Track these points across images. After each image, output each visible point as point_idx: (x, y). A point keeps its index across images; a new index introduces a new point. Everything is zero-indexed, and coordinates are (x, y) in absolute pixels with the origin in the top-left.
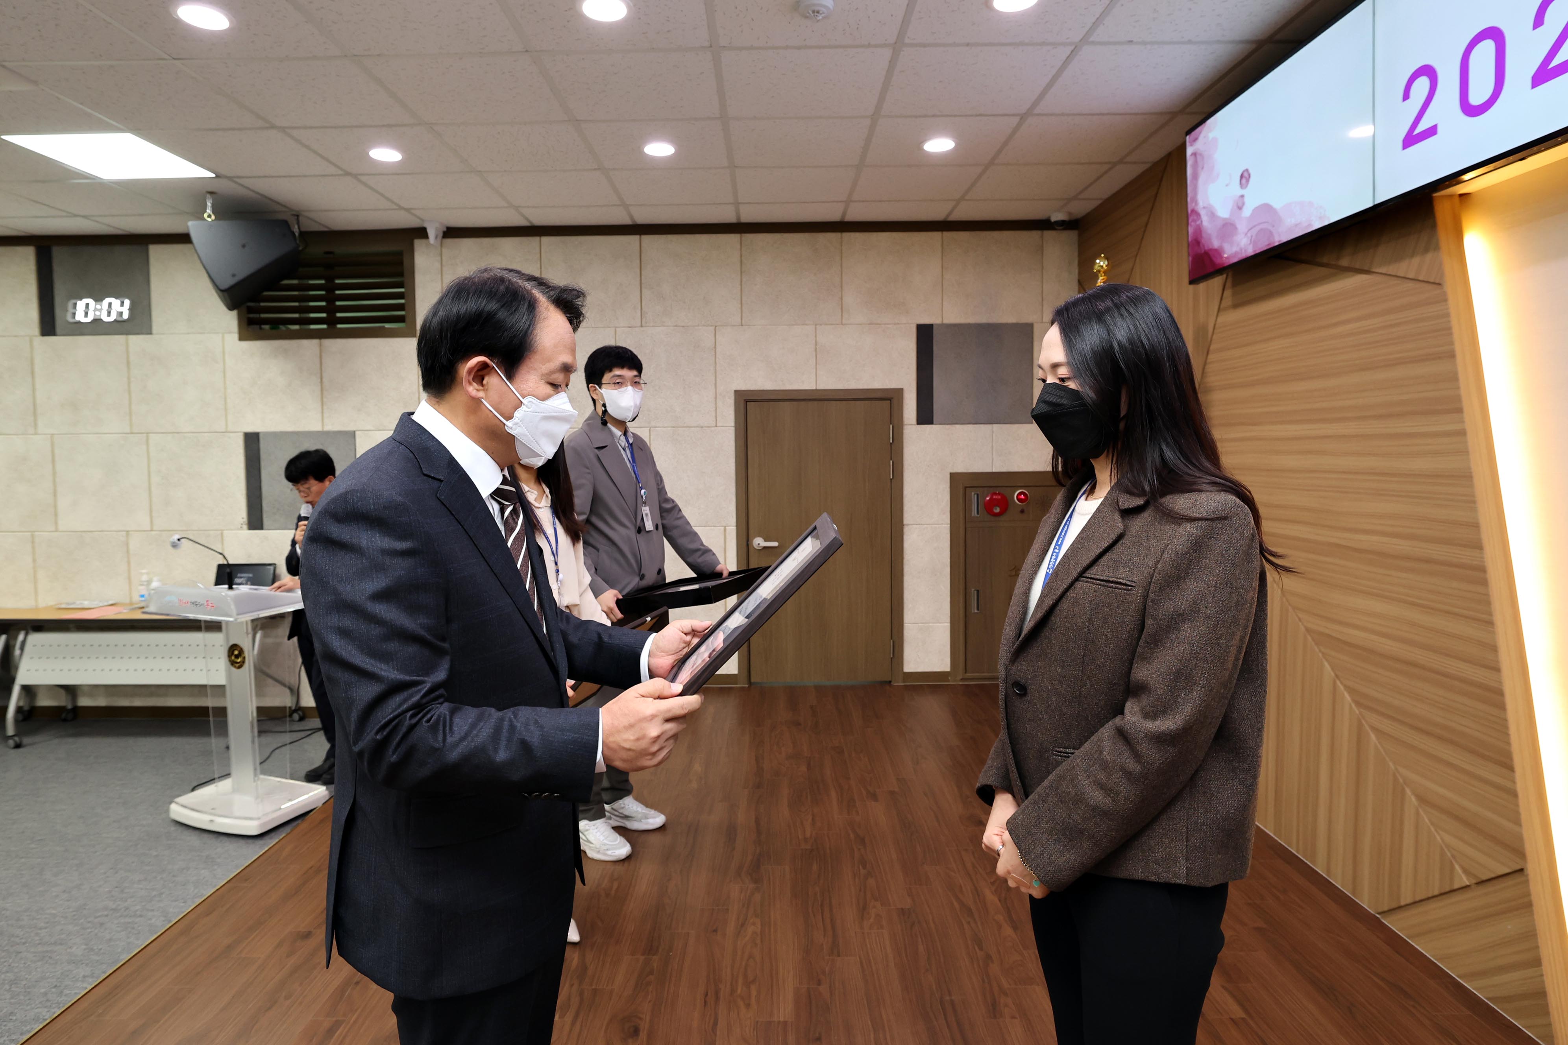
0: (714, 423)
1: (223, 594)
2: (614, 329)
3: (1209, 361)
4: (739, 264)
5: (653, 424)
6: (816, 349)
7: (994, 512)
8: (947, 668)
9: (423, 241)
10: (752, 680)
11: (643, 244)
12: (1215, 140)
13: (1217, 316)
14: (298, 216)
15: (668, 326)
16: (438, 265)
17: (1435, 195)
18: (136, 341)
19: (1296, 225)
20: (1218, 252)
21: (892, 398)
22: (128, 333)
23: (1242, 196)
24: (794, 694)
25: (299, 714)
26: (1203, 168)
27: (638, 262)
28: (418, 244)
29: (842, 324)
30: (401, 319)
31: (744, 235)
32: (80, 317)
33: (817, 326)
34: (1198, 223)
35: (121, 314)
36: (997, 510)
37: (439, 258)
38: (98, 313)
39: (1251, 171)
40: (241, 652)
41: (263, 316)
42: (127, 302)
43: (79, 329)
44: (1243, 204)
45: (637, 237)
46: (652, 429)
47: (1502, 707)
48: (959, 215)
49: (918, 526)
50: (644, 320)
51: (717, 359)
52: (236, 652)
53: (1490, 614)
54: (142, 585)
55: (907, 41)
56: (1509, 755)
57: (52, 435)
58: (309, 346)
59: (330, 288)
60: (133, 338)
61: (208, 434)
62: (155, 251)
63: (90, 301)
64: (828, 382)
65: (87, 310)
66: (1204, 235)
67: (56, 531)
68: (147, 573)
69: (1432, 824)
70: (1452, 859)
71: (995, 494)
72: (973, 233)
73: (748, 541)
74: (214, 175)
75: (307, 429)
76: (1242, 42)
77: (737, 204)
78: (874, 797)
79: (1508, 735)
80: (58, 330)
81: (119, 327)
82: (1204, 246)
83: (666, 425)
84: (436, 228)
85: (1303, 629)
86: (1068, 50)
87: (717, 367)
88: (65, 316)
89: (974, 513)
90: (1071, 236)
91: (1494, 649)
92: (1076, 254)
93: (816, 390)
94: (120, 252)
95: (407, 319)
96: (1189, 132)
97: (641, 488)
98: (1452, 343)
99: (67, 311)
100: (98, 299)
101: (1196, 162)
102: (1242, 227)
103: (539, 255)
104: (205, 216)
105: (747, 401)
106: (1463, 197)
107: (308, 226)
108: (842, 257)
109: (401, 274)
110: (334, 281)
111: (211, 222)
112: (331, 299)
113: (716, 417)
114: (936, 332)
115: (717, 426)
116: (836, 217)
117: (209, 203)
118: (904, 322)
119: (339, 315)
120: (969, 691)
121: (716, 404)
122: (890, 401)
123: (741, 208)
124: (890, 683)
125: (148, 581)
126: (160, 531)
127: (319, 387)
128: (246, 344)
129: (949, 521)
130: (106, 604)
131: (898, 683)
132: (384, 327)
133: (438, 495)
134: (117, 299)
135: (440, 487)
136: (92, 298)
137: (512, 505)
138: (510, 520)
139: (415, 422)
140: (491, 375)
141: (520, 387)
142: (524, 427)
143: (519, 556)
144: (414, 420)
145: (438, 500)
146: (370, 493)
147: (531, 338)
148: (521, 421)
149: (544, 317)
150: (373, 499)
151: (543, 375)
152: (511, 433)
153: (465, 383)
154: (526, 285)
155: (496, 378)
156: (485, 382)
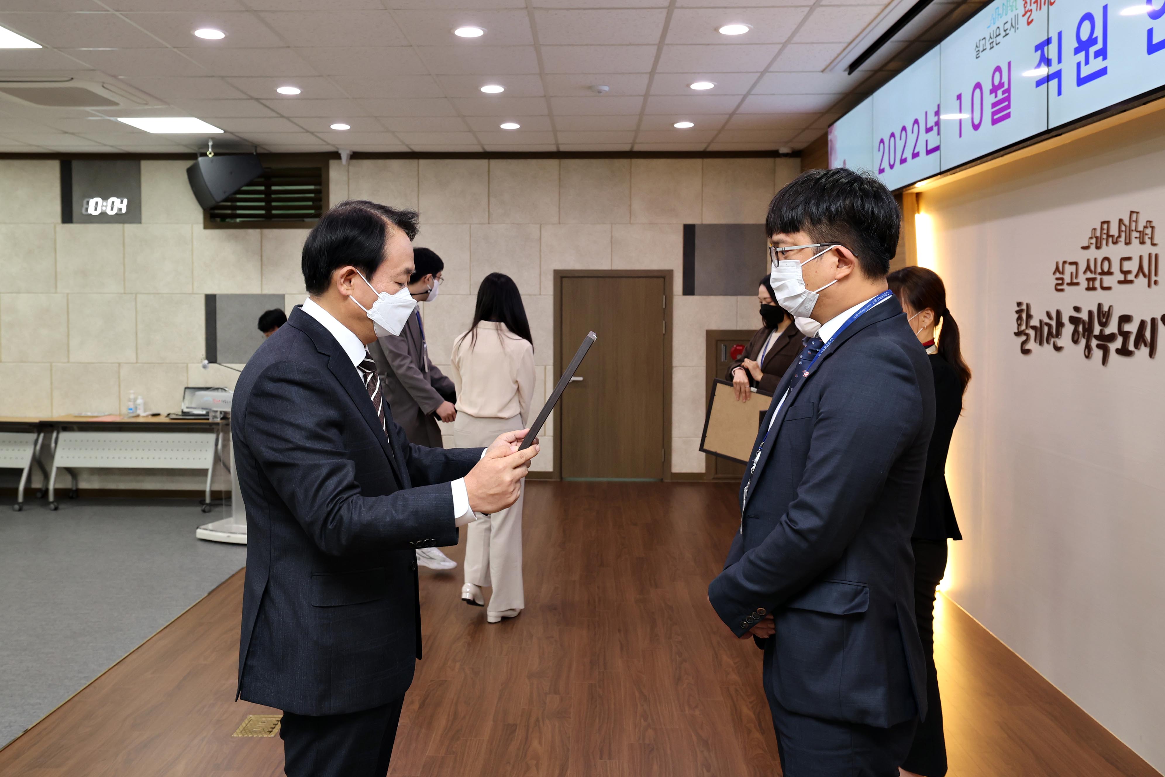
0: (539, 292)
2: (469, 225)
4: (557, 181)
6: (612, 241)
8: (703, 470)
9: (337, 162)
10: (563, 476)
11: (492, 166)
14: (256, 147)
15: (507, 224)
16: (345, 179)
17: (903, 193)
18: (129, 228)
21: (665, 277)
22: (124, 222)
24: (591, 486)
26: (833, 150)
27: (487, 178)
28: (333, 163)
29: (630, 223)
31: (562, 161)
32: (91, 211)
33: (613, 225)
35: (120, 209)
37: (347, 174)
38: (104, 208)
41: (219, 211)
42: (125, 201)
43: (91, 219)
45: (487, 161)
48: (713, 148)
49: (683, 368)
50: (491, 219)
51: (542, 248)
54: (130, 401)
57: (68, 294)
58: (254, 234)
59: (268, 192)
60: (127, 226)
61: (180, 295)
62: (145, 165)
63: (99, 200)
64: (620, 265)
65: (96, 206)
67: (68, 362)
68: (134, 393)
71: (738, 345)
72: (724, 160)
75: (250, 293)
77: (557, 145)
80: (74, 219)
81: (119, 218)
84: (347, 153)
86: (742, 97)
87: (542, 253)
88: (80, 210)
89: (723, 359)
90: (796, 162)
93: (611, 271)
94: (120, 164)
96: (829, 126)
99: (82, 206)
100: (105, 198)
101: (831, 145)
103: (416, 171)
104: (208, 153)
105: (562, 277)
106: (918, 195)
107: (260, 151)
108: (631, 176)
109: (320, 184)
110: (270, 188)
111: (210, 156)
112: (268, 200)
113: (540, 288)
114: (697, 230)
115: (540, 294)
116: (627, 148)
117: (210, 144)
118: (675, 223)
119: (274, 212)
120: (716, 485)
121: (540, 279)
122: (663, 279)
123: (560, 146)
124: (662, 480)
125: (134, 399)
126: (142, 363)
127: (260, 263)
128: (208, 232)
129: (705, 365)
130: (103, 414)
131: (668, 480)
132: (304, 221)
133: (328, 366)
134: (118, 198)
135: (329, 360)
136: (100, 198)
137: (372, 373)
138: (371, 384)
139: (306, 313)
140: (356, 278)
141: (376, 286)
142: (380, 314)
143: (378, 409)
144: (305, 311)
145: (329, 370)
146: (294, 363)
147: (383, 251)
148: (378, 310)
149: (391, 236)
150: (297, 367)
151: (391, 277)
152: (371, 318)
153: (339, 285)
154: (376, 213)
155: (360, 280)
156: (351, 284)
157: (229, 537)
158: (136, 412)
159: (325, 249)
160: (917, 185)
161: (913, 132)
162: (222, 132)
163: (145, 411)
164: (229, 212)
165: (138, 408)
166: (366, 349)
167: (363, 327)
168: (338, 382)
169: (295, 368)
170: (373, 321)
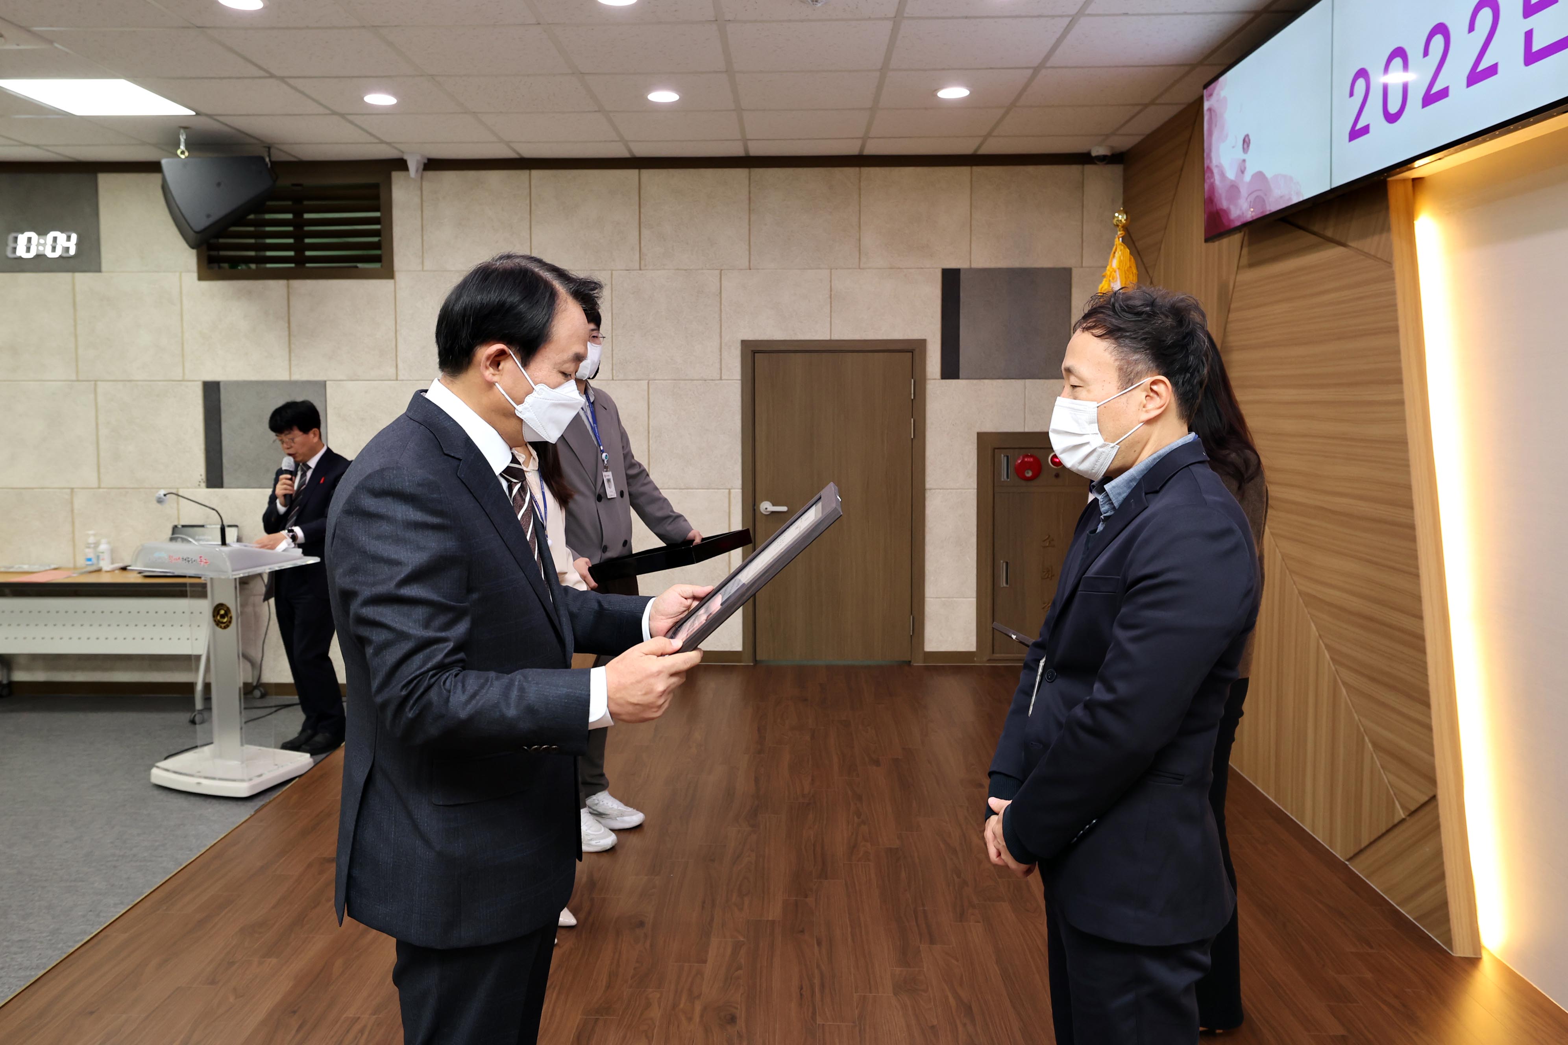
0: (719, 376)
1: (217, 549)
2: (610, 272)
3: (1229, 320)
4: (747, 202)
5: (652, 376)
6: (831, 294)
7: (1025, 476)
8: (973, 648)
9: (403, 173)
10: (758, 659)
11: (643, 179)
12: (1225, 98)
14: (269, 148)
15: (669, 269)
16: (417, 200)
17: (1389, 179)
18: (83, 279)
19: (1281, 197)
20: (1226, 212)
21: (914, 350)
22: (74, 270)
23: (1244, 161)
24: (803, 674)
25: (261, 691)
26: (1216, 126)
27: (637, 198)
28: (397, 177)
29: (860, 268)
30: (377, 259)
31: (752, 170)
32: (21, 252)
33: (833, 270)
34: (1212, 180)
35: (67, 249)
36: (1029, 474)
37: (419, 193)
38: (41, 248)
39: (1251, 137)
40: (228, 611)
41: (222, 253)
42: (74, 237)
43: (20, 265)
44: (1245, 168)
45: (636, 171)
46: (650, 382)
47: (1423, 651)
48: (989, 148)
49: (942, 491)
50: (643, 262)
51: (722, 306)
52: (222, 612)
53: (1417, 568)
54: (89, 547)
55: (905, 15)
56: (1426, 693)
58: (277, 287)
59: (299, 223)
60: (79, 276)
61: (165, 383)
62: (105, 180)
63: (33, 235)
64: (843, 332)
65: (29, 245)
66: (1216, 194)
68: (94, 535)
69: (1383, 767)
70: (1394, 796)
71: (1027, 456)
72: (1005, 168)
73: (754, 505)
74: (194, 113)
75: (272, 378)
77: (745, 141)
78: (877, 763)
79: (1427, 675)
81: (64, 264)
82: (1216, 205)
83: (666, 378)
84: (418, 161)
85: (1296, 592)
86: (1067, 21)
87: (723, 314)
88: (5, 251)
89: (1004, 477)
90: (1117, 171)
91: (1418, 599)
92: (1121, 190)
93: (830, 341)
94: (65, 180)
95: (384, 259)
96: (1206, 86)
97: (602, 452)
98: (1396, 319)
99: (7, 245)
100: (42, 233)
101: (1210, 118)
102: (1244, 192)
103: (529, 190)
104: (179, 152)
105: (754, 352)
106: (1416, 181)
107: (278, 156)
108: (860, 195)
109: (377, 209)
110: (302, 216)
111: (183, 157)
112: (300, 235)
113: (721, 369)
114: (963, 276)
115: (721, 379)
116: (852, 148)
117: (182, 138)
118: (928, 266)
119: (308, 253)
120: (995, 673)
121: (721, 355)
122: (911, 353)
123: (750, 144)
124: (909, 663)
125: (95, 543)
126: (109, 488)
127: (287, 333)
128: (206, 284)
129: (975, 486)
130: (48, 568)
131: (918, 663)
132: (357, 267)
133: (458, 474)
134: (62, 232)
135: (459, 466)
136: (34, 232)
137: (520, 482)
138: (519, 498)
139: (430, 401)
140: (507, 361)
141: (533, 374)
142: (533, 412)
143: (527, 532)
144: (428, 398)
145: (458, 479)
146: (405, 470)
147: (548, 330)
148: (530, 406)
149: (562, 309)
150: (408, 477)
151: (555, 364)
152: (520, 417)
153: (482, 368)
154: (548, 276)
155: (512, 365)
156: (500, 367)
157: (199, 783)
158: (98, 563)
159: (470, 316)
160: (1421, 161)
162: (192, 113)
163: (111, 564)
164: (252, 253)
165: (101, 557)
166: (513, 452)
167: (510, 425)
168: (471, 495)
169: (406, 478)
170: (522, 420)
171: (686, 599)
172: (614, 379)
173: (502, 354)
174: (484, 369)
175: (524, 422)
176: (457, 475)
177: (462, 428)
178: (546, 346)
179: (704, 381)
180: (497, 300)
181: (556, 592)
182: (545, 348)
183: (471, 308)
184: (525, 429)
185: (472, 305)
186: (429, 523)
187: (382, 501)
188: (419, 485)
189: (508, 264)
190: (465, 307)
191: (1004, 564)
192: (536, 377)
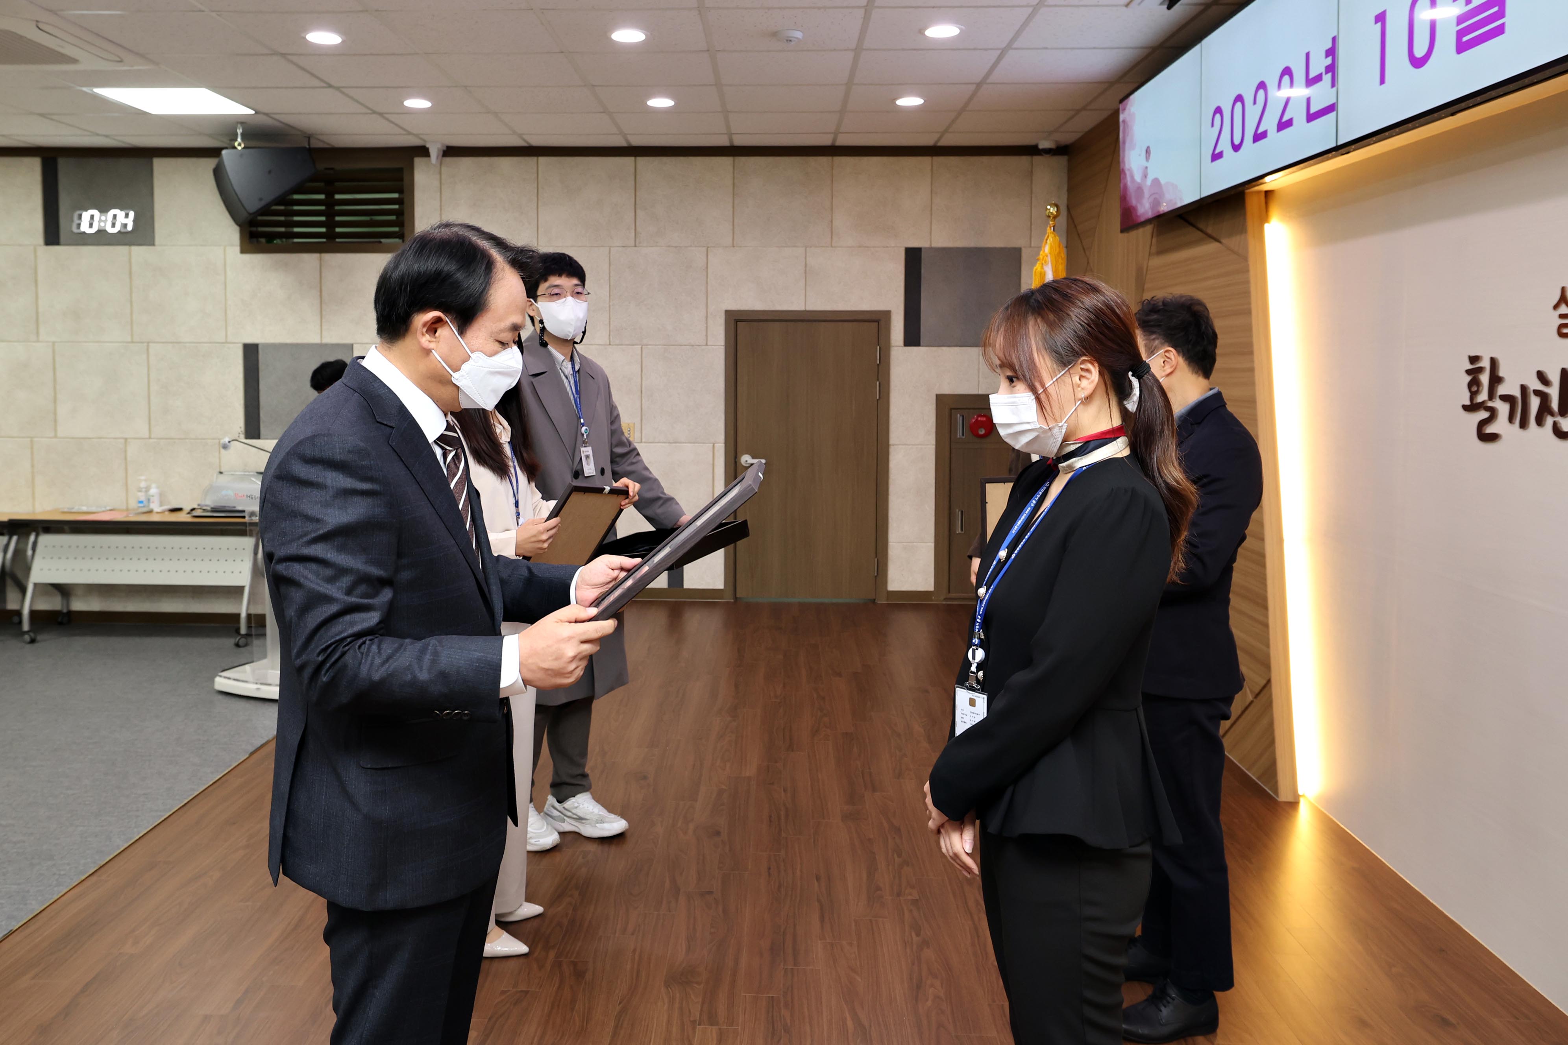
0: (705, 342)
2: (608, 248)
4: (732, 187)
5: (644, 342)
6: (806, 270)
7: (978, 433)
8: (931, 588)
9: (424, 159)
10: (738, 595)
11: (639, 166)
12: (1135, 113)
13: (1149, 259)
14: (309, 138)
15: (661, 246)
16: (437, 183)
17: (1246, 191)
18: (138, 252)
20: (1136, 211)
21: (880, 320)
22: (130, 244)
23: (1146, 168)
24: (777, 610)
26: (1127, 135)
27: (633, 183)
28: (419, 162)
29: (832, 246)
30: (400, 235)
31: (736, 159)
32: (85, 228)
33: (807, 248)
35: (125, 226)
36: (982, 432)
37: (438, 177)
38: (102, 224)
39: (1151, 149)
41: (262, 229)
42: (132, 214)
43: (83, 239)
44: (1147, 174)
45: (633, 158)
46: (643, 347)
48: (947, 141)
49: (904, 446)
50: (637, 240)
51: (709, 280)
54: (140, 491)
55: (865, 47)
57: (54, 343)
58: (310, 260)
59: (330, 203)
60: (135, 249)
61: (208, 345)
62: (159, 164)
63: (95, 212)
64: (818, 303)
65: (92, 221)
66: (1128, 192)
67: (56, 437)
68: (146, 480)
71: (980, 416)
72: (962, 158)
73: (736, 457)
75: (308, 341)
76: (1136, 48)
77: (730, 135)
80: (62, 240)
81: (123, 238)
82: (1128, 200)
83: (658, 344)
84: (438, 150)
86: (998, 52)
87: (709, 287)
88: (71, 227)
89: (960, 434)
90: (1061, 161)
93: (805, 311)
94: (124, 164)
96: (1121, 101)
97: (583, 425)
98: (1249, 303)
99: (72, 221)
100: (104, 210)
101: (1124, 128)
102: (1146, 193)
103: (536, 175)
104: (236, 144)
105: (737, 321)
106: (1268, 194)
107: (315, 144)
108: (832, 181)
109: (400, 191)
110: (333, 196)
111: (239, 148)
112: (330, 214)
113: (707, 336)
114: (924, 255)
115: (707, 345)
116: (826, 141)
117: (239, 131)
118: (893, 245)
119: (338, 230)
120: (950, 610)
121: (707, 323)
122: (877, 323)
123: (734, 137)
124: (874, 601)
125: (146, 488)
126: (157, 439)
127: (319, 301)
128: (247, 257)
129: (934, 442)
130: (104, 509)
131: (882, 601)
132: (381, 242)
133: (390, 441)
134: (121, 210)
135: (391, 433)
136: (97, 209)
137: (454, 450)
138: (452, 465)
139: (367, 369)
140: (443, 328)
141: (470, 342)
142: (469, 380)
143: (461, 499)
144: (365, 366)
145: (389, 446)
146: (336, 437)
147: (485, 298)
148: (467, 374)
149: (499, 278)
150: (339, 444)
151: (492, 333)
152: (457, 384)
153: (419, 335)
154: (484, 244)
155: (448, 332)
156: (437, 334)
157: (258, 689)
158: (149, 506)
159: (408, 283)
160: (1267, 179)
161: (1255, 103)
162: (253, 112)
163: (161, 505)
164: (282, 229)
165: (151, 501)
166: (448, 419)
167: (446, 392)
168: (402, 463)
169: (337, 445)
170: (459, 387)
171: (613, 570)
172: (611, 343)
173: (438, 321)
174: (421, 336)
175: (461, 389)
176: (389, 444)
177: (397, 396)
178: (483, 315)
179: (691, 347)
180: (434, 269)
181: (487, 561)
182: (482, 317)
183: (408, 277)
184: (461, 396)
185: (409, 273)
186: (359, 489)
187: (313, 467)
188: (349, 452)
189: (445, 233)
190: (402, 275)
191: (960, 512)
192: (473, 345)
